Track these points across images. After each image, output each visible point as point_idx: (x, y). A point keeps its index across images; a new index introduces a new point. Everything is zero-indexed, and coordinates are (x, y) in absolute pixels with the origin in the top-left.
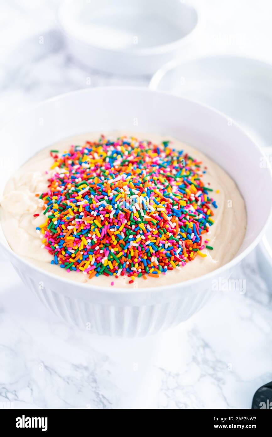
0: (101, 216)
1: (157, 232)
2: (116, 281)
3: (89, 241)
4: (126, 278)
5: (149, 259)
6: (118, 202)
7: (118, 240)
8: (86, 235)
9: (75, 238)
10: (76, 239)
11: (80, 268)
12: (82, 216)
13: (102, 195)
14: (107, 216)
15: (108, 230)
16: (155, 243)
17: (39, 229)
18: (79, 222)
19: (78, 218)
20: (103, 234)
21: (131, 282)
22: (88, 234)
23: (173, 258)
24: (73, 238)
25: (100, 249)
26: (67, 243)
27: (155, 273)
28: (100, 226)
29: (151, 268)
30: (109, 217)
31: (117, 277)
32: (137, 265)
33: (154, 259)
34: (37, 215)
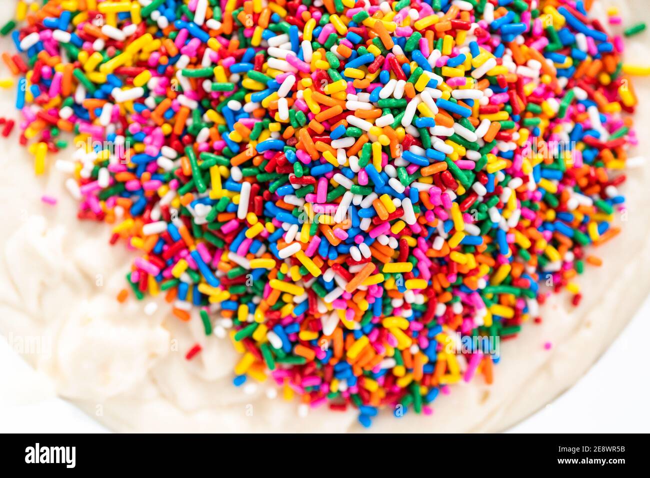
0: (384, 240)
1: (525, 132)
2: (546, 332)
3: (409, 313)
4: (556, 302)
5: (561, 210)
6: (390, 169)
7: (473, 249)
8: (389, 310)
9: (368, 335)
10: (374, 338)
11: (443, 380)
12: (334, 280)
13: (318, 178)
14: (398, 228)
15: (432, 254)
16: (543, 163)
17: (240, 380)
18: (341, 298)
19: (328, 292)
20: (427, 274)
21: (576, 299)
22: (390, 304)
23: (607, 153)
24: (364, 341)
25: (449, 305)
26: (362, 363)
27: (604, 228)
28: (407, 267)
29: (583, 226)
30: (408, 226)
31: (537, 321)
32: (552, 252)
33: (576, 201)
34: (194, 352)
